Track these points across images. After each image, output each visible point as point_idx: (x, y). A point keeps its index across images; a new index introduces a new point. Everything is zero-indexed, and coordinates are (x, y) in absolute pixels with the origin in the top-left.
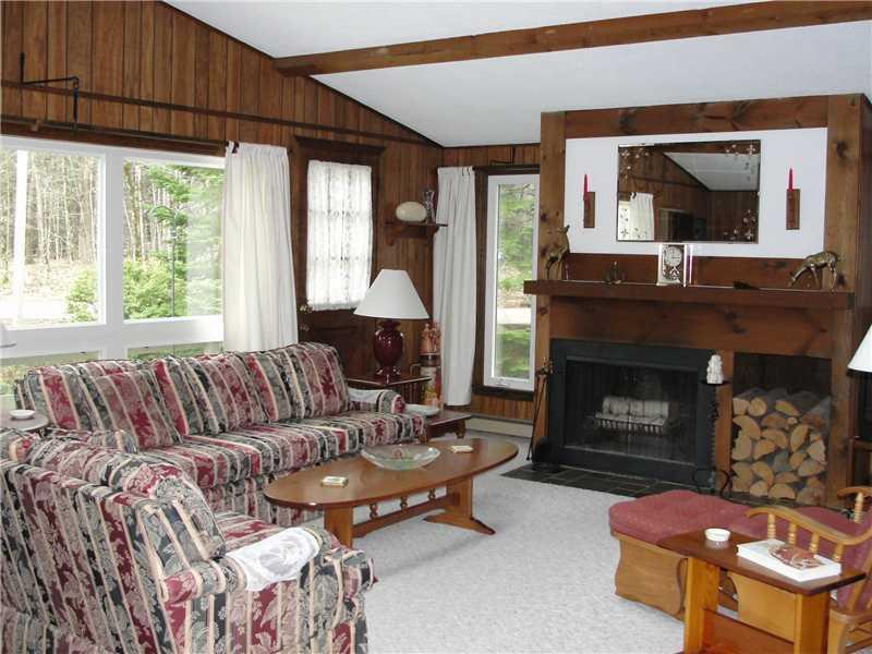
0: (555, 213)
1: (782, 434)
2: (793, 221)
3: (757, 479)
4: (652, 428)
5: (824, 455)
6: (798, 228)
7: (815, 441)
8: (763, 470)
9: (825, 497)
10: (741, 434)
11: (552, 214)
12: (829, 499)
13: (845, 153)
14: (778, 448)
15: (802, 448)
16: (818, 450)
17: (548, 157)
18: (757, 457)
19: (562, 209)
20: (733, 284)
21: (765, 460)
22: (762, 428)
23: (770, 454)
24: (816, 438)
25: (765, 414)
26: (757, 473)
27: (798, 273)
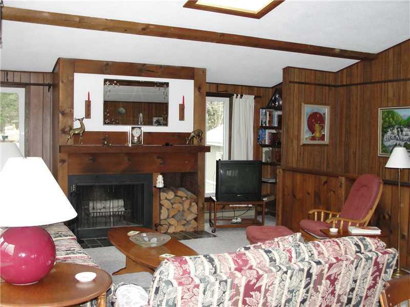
1: (180, 205)
2: (182, 118)
3: (170, 225)
5: (197, 211)
6: (180, 120)
7: (193, 206)
8: (172, 221)
9: (197, 227)
10: (163, 208)
11: (68, 111)
12: (199, 227)
13: (201, 91)
14: (179, 211)
15: (188, 209)
16: (195, 208)
17: (64, 81)
18: (171, 216)
19: (73, 109)
20: (164, 144)
21: (173, 217)
22: (172, 204)
23: (176, 214)
24: (194, 204)
25: (174, 198)
26: (170, 223)
27: (190, 138)
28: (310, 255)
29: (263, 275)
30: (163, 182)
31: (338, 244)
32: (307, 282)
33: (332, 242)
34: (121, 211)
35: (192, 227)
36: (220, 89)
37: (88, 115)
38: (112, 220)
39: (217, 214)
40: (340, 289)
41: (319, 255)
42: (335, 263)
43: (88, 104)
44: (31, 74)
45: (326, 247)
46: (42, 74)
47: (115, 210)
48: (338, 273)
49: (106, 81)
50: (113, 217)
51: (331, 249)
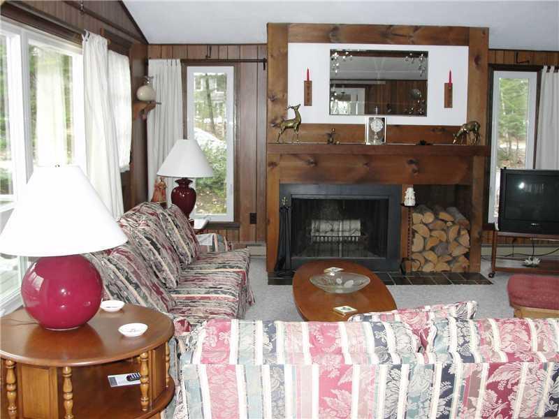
0: (282, 95)
1: (443, 232)
2: (448, 103)
3: (427, 261)
4: (353, 238)
5: (468, 243)
6: (445, 107)
7: (463, 235)
8: (431, 256)
9: (469, 266)
10: (416, 234)
11: (279, 96)
12: (471, 267)
13: (479, 63)
14: (441, 241)
15: (456, 240)
16: (465, 239)
17: (275, 55)
18: (427, 248)
19: (287, 92)
20: (418, 142)
21: (432, 249)
22: (431, 230)
23: (437, 246)
24: (464, 232)
25: (433, 222)
26: (427, 258)
27: (458, 135)
28: (461, 341)
29: (352, 365)
30: (413, 197)
31: (528, 330)
32: (445, 389)
33: (518, 324)
34: (355, 237)
35: (461, 266)
36: (522, 58)
37: (308, 101)
38: (340, 248)
39: (498, 249)
40: (522, 410)
41: (479, 345)
42: (504, 364)
43: (308, 85)
44: (242, 47)
45: (500, 333)
46: (255, 46)
47: (347, 234)
48: (513, 382)
49: (332, 52)
50: (343, 244)
51: (509, 337)
